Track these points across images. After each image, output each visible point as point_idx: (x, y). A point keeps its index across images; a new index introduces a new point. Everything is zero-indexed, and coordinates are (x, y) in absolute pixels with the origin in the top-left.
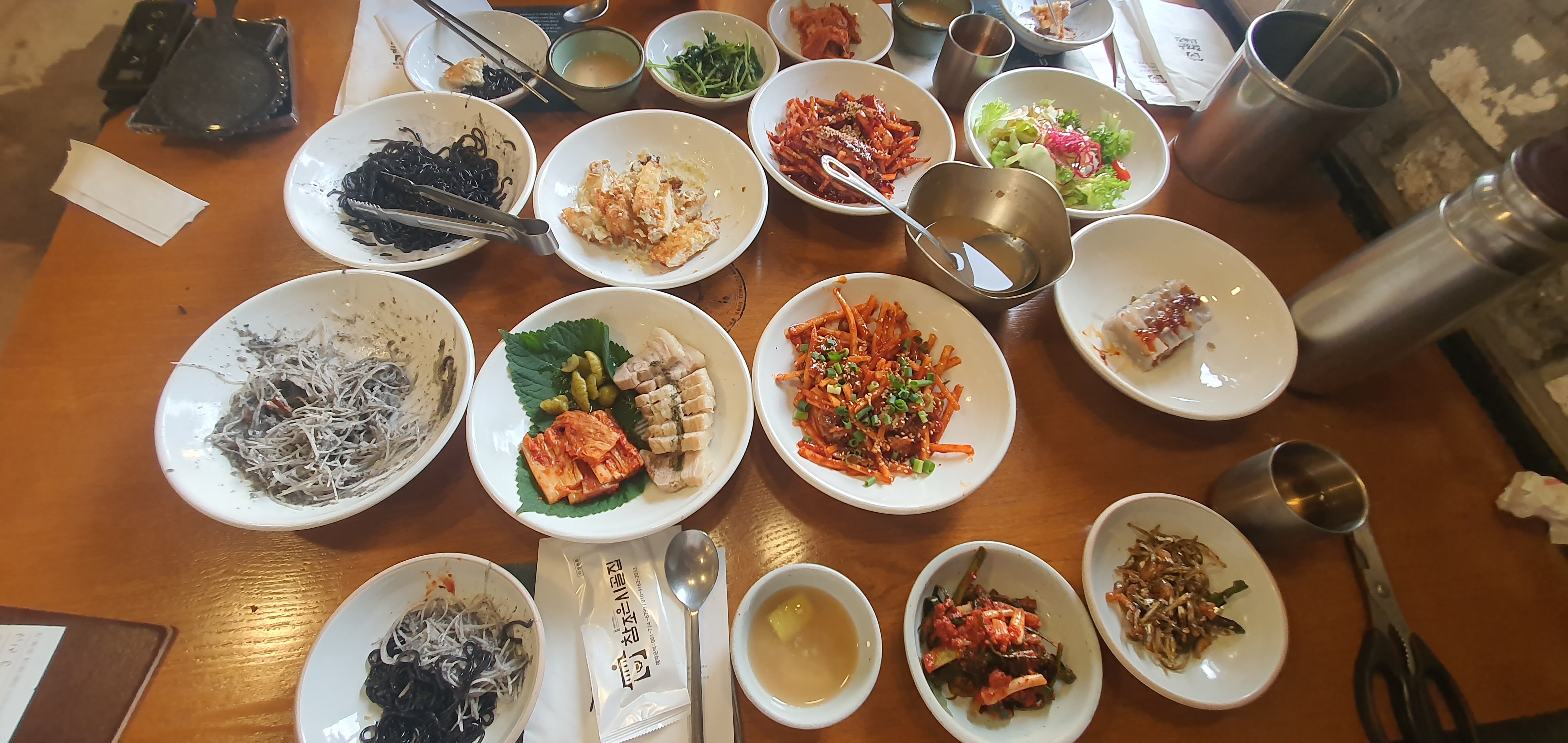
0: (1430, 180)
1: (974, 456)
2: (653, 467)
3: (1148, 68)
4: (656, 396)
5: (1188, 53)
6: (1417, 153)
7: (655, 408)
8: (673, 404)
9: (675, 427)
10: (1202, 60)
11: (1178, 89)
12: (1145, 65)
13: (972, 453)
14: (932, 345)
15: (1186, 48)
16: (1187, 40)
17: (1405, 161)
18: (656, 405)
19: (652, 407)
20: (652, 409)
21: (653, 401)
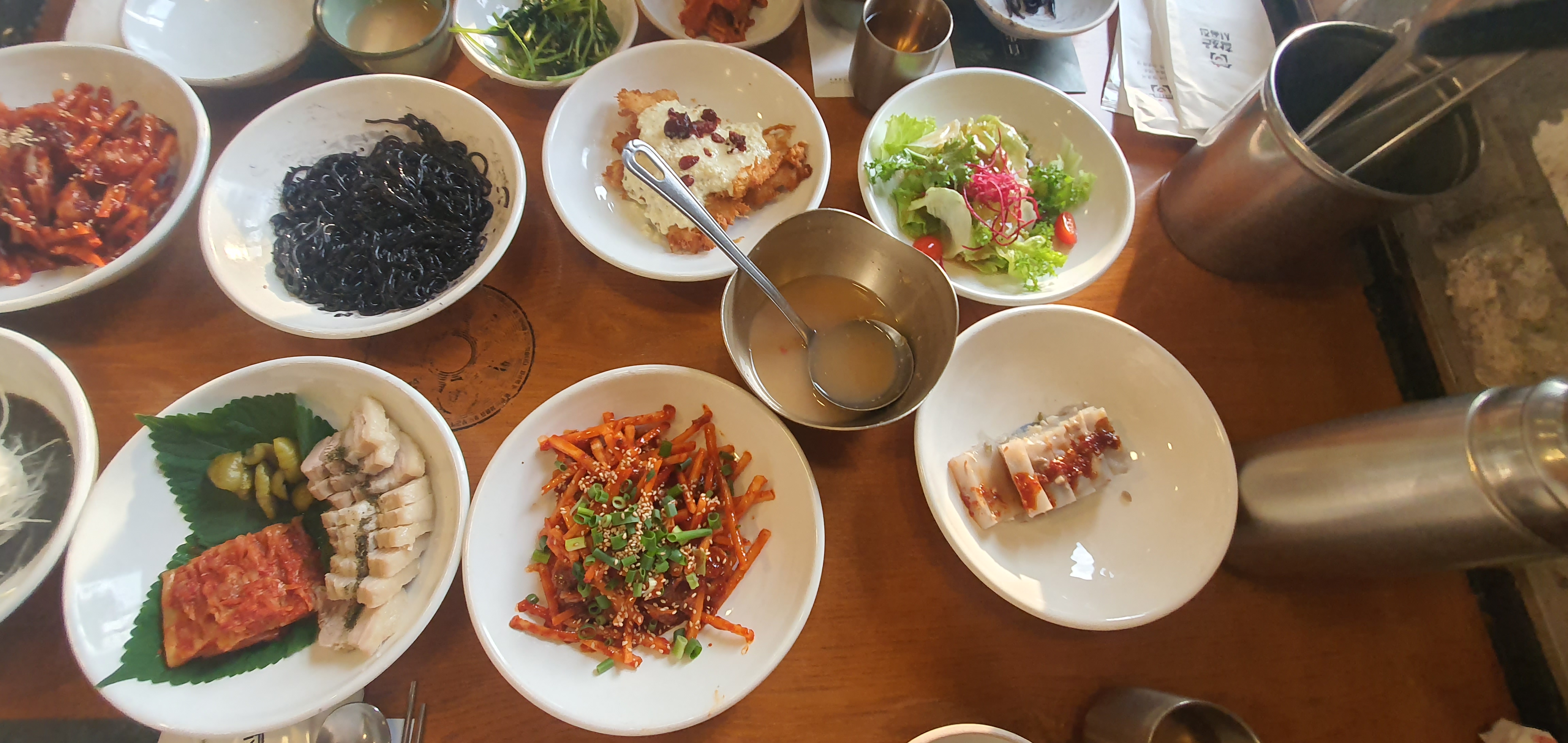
0: (1492, 292)
1: (752, 645)
2: (323, 615)
3: (1154, 74)
4: (345, 516)
5: (1212, 54)
6: (1484, 251)
7: (340, 533)
8: (360, 533)
9: (355, 566)
10: (1229, 66)
11: (1184, 109)
12: (1151, 68)
13: (752, 639)
14: (743, 469)
15: (1212, 46)
16: (1216, 34)
17: (1466, 257)
18: (342, 529)
19: (337, 531)
20: (336, 534)
21: (340, 523)
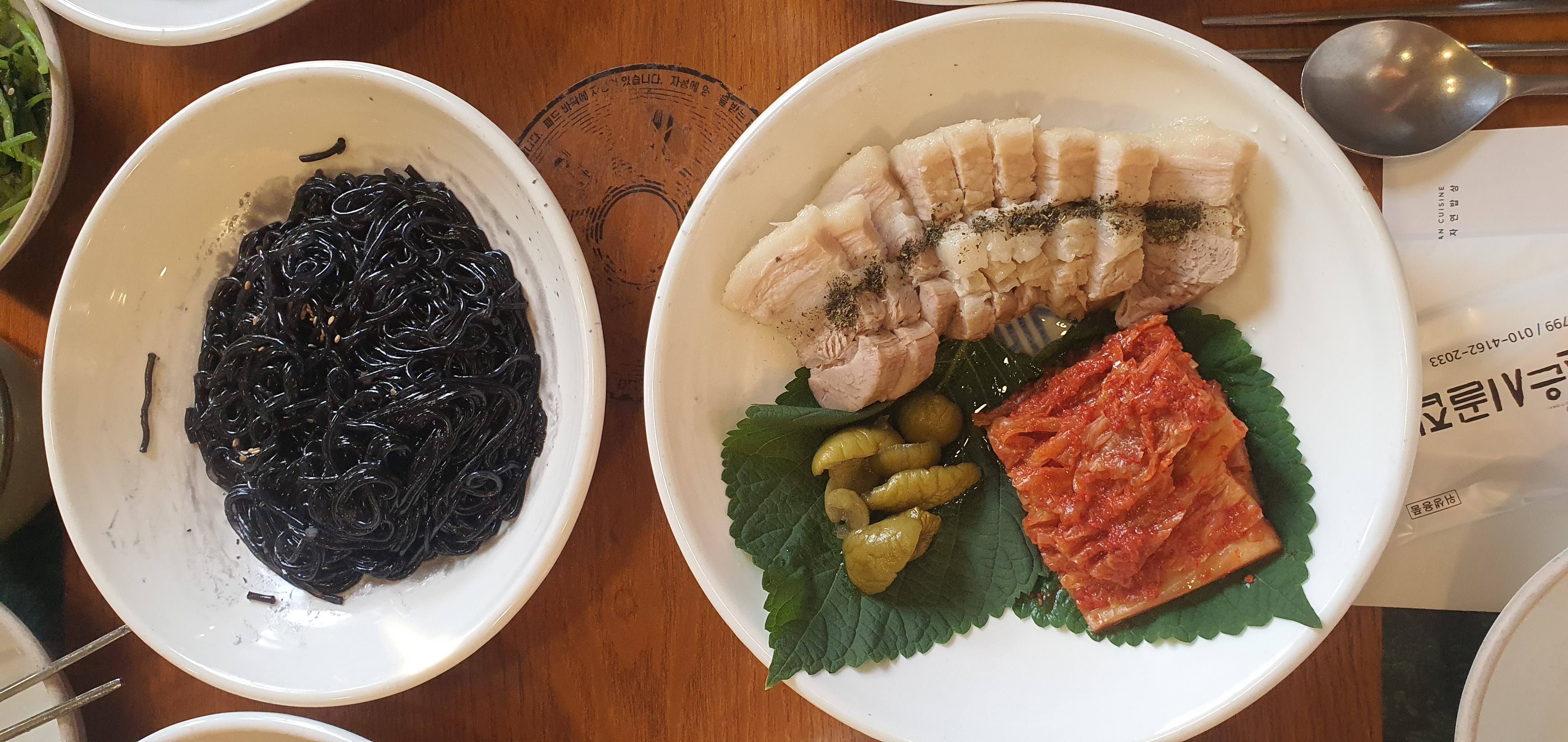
2: (1173, 289)
4: (971, 280)
7: (1005, 281)
8: (1003, 230)
19: (1001, 290)
20: (1008, 288)
21: (985, 286)
